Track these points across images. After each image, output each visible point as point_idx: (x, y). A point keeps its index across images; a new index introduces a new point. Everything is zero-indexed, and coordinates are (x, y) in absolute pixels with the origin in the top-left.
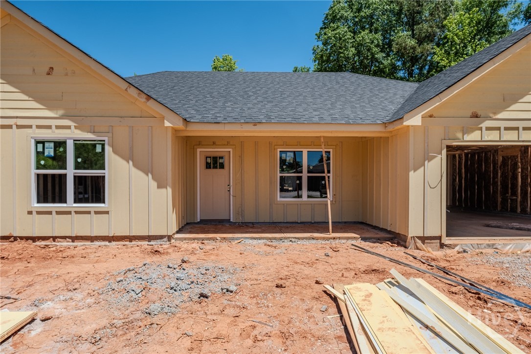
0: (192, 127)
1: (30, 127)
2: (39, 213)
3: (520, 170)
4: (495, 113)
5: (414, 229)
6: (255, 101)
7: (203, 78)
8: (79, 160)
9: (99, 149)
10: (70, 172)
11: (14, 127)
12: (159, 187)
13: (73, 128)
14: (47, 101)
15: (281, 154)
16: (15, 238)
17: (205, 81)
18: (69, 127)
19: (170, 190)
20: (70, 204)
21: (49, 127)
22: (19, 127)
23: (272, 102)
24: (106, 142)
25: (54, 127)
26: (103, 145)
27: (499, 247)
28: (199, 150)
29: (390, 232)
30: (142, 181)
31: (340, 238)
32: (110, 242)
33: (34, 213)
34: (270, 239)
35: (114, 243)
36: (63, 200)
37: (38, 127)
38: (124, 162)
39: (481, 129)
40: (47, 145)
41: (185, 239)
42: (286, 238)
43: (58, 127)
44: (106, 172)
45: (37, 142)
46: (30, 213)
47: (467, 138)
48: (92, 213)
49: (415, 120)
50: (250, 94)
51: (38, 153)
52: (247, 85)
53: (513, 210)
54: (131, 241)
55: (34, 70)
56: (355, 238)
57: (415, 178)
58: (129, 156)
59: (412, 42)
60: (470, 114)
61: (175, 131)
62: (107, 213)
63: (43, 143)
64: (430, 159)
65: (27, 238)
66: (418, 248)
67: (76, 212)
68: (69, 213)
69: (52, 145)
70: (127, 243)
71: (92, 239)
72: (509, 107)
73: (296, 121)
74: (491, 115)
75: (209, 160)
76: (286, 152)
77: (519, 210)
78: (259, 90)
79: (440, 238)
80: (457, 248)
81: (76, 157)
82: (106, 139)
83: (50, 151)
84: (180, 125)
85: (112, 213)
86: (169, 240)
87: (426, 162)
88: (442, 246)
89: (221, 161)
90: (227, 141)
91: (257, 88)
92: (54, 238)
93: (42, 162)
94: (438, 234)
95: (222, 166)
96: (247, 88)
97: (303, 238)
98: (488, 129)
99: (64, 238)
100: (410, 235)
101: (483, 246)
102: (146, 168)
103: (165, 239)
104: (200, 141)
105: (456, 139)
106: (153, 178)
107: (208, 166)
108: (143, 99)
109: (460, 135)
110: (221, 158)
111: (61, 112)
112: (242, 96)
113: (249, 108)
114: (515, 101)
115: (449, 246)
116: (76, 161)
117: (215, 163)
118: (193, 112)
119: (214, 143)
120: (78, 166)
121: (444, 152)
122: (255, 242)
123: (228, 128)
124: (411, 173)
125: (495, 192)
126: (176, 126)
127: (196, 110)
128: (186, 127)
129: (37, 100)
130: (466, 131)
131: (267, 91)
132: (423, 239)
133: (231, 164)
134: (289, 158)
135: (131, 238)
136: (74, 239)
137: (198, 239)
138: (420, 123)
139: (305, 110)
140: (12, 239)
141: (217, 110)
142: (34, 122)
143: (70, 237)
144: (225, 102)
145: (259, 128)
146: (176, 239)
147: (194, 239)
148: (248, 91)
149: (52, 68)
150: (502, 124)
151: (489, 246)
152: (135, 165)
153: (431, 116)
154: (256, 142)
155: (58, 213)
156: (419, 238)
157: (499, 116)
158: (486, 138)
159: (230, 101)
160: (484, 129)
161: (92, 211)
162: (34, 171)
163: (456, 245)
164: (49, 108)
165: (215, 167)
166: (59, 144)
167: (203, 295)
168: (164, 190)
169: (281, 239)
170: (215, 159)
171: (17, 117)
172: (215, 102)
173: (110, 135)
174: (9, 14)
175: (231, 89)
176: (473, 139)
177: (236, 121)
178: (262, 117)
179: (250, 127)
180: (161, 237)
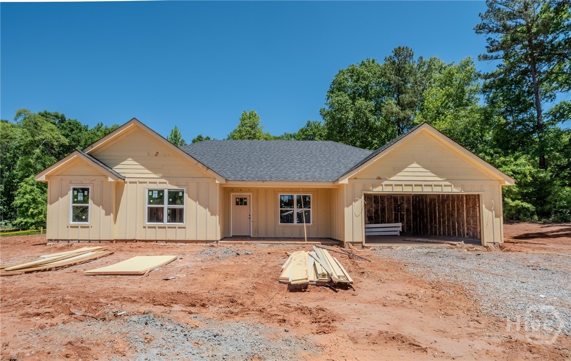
0: (229, 183)
1: (146, 183)
2: (149, 227)
3: (437, 208)
4: (390, 177)
5: (348, 238)
6: (265, 166)
7: (234, 147)
8: (171, 200)
9: (181, 194)
10: (166, 206)
11: (138, 183)
12: (212, 215)
13: (168, 183)
14: (153, 170)
15: (281, 197)
16: (137, 241)
17: (235, 149)
18: (166, 183)
19: (218, 217)
20: (165, 223)
21: (156, 183)
22: (140, 183)
23: (274, 166)
24: (185, 191)
25: (158, 183)
26: (183, 193)
27: (394, 248)
28: (232, 194)
29: (337, 240)
30: (203, 211)
31: (310, 244)
32: (186, 243)
33: (147, 227)
34: (272, 244)
35: (188, 244)
36: (162, 221)
37: (150, 183)
38: (194, 202)
39: (382, 185)
40: (154, 192)
41: (225, 243)
42: (280, 243)
43: (160, 183)
44: (184, 207)
45: (149, 191)
46: (145, 227)
47: (375, 190)
48: (177, 228)
49: (345, 181)
50: (263, 160)
51: (149, 196)
52: (262, 153)
53: (435, 234)
54: (197, 243)
55: (148, 154)
56: (319, 244)
57: (348, 211)
58: (197, 199)
59: (396, 109)
60: (376, 177)
61: (220, 184)
62: (185, 228)
63: (152, 191)
64: (355, 201)
65: (143, 241)
66: (350, 248)
67: (169, 227)
68: (165, 228)
69: (157, 192)
70: (195, 244)
71: (176, 241)
72: (396, 174)
73: (286, 179)
74: (388, 178)
75: (238, 200)
76: (283, 196)
77: (438, 233)
78: (269, 157)
79: (362, 243)
80: (371, 248)
81: (169, 198)
82: (184, 189)
83: (155, 195)
84: (224, 182)
85: (187, 228)
86: (217, 243)
87: (353, 203)
88: (363, 247)
89: (245, 200)
90: (249, 190)
91: (268, 156)
92: (157, 241)
93: (152, 201)
94: (360, 241)
95: (246, 204)
96: (261, 155)
97: (290, 244)
98: (386, 185)
99: (162, 241)
100: (345, 241)
101: (385, 248)
102: (206, 206)
103: (215, 242)
104: (232, 190)
105: (370, 190)
106: (209, 211)
107: (237, 204)
108: (205, 169)
109: (371, 188)
110: (246, 199)
111: (161, 175)
112: (258, 162)
113: (261, 171)
114: (400, 171)
115: (367, 247)
116: (169, 200)
117: (241, 202)
118: (229, 174)
119: (241, 190)
120: (169, 203)
121: (363, 197)
122: (263, 245)
123: (249, 183)
124: (346, 208)
125: (427, 222)
126: (222, 183)
127: (231, 172)
128: (227, 182)
129: (148, 169)
130: (374, 186)
131: (273, 158)
132: (353, 243)
133: (251, 202)
134: (286, 199)
135: (197, 242)
136: (167, 241)
137: (232, 243)
138: (347, 183)
139: (292, 173)
140: (135, 241)
141: (242, 172)
142: (148, 180)
143: (164, 241)
144: (248, 167)
145: (265, 183)
146: (220, 243)
147: (230, 243)
148: (262, 158)
149: (158, 153)
150: (393, 183)
151: (388, 247)
152: (199, 204)
153: (355, 179)
154: (266, 190)
155: (159, 228)
156: (350, 242)
157: (392, 179)
158: (385, 190)
159: (251, 166)
160: (384, 185)
161: (177, 227)
162: (147, 206)
163: (371, 247)
164: (155, 173)
165: (241, 204)
166: (161, 192)
167: (238, 254)
168: (214, 217)
169: (278, 244)
170: (241, 200)
171: (139, 178)
172: (242, 167)
173: (187, 187)
174: (137, 126)
175: (251, 156)
176: (378, 190)
177: (253, 180)
178: (268, 177)
179: (260, 183)
180: (213, 241)
